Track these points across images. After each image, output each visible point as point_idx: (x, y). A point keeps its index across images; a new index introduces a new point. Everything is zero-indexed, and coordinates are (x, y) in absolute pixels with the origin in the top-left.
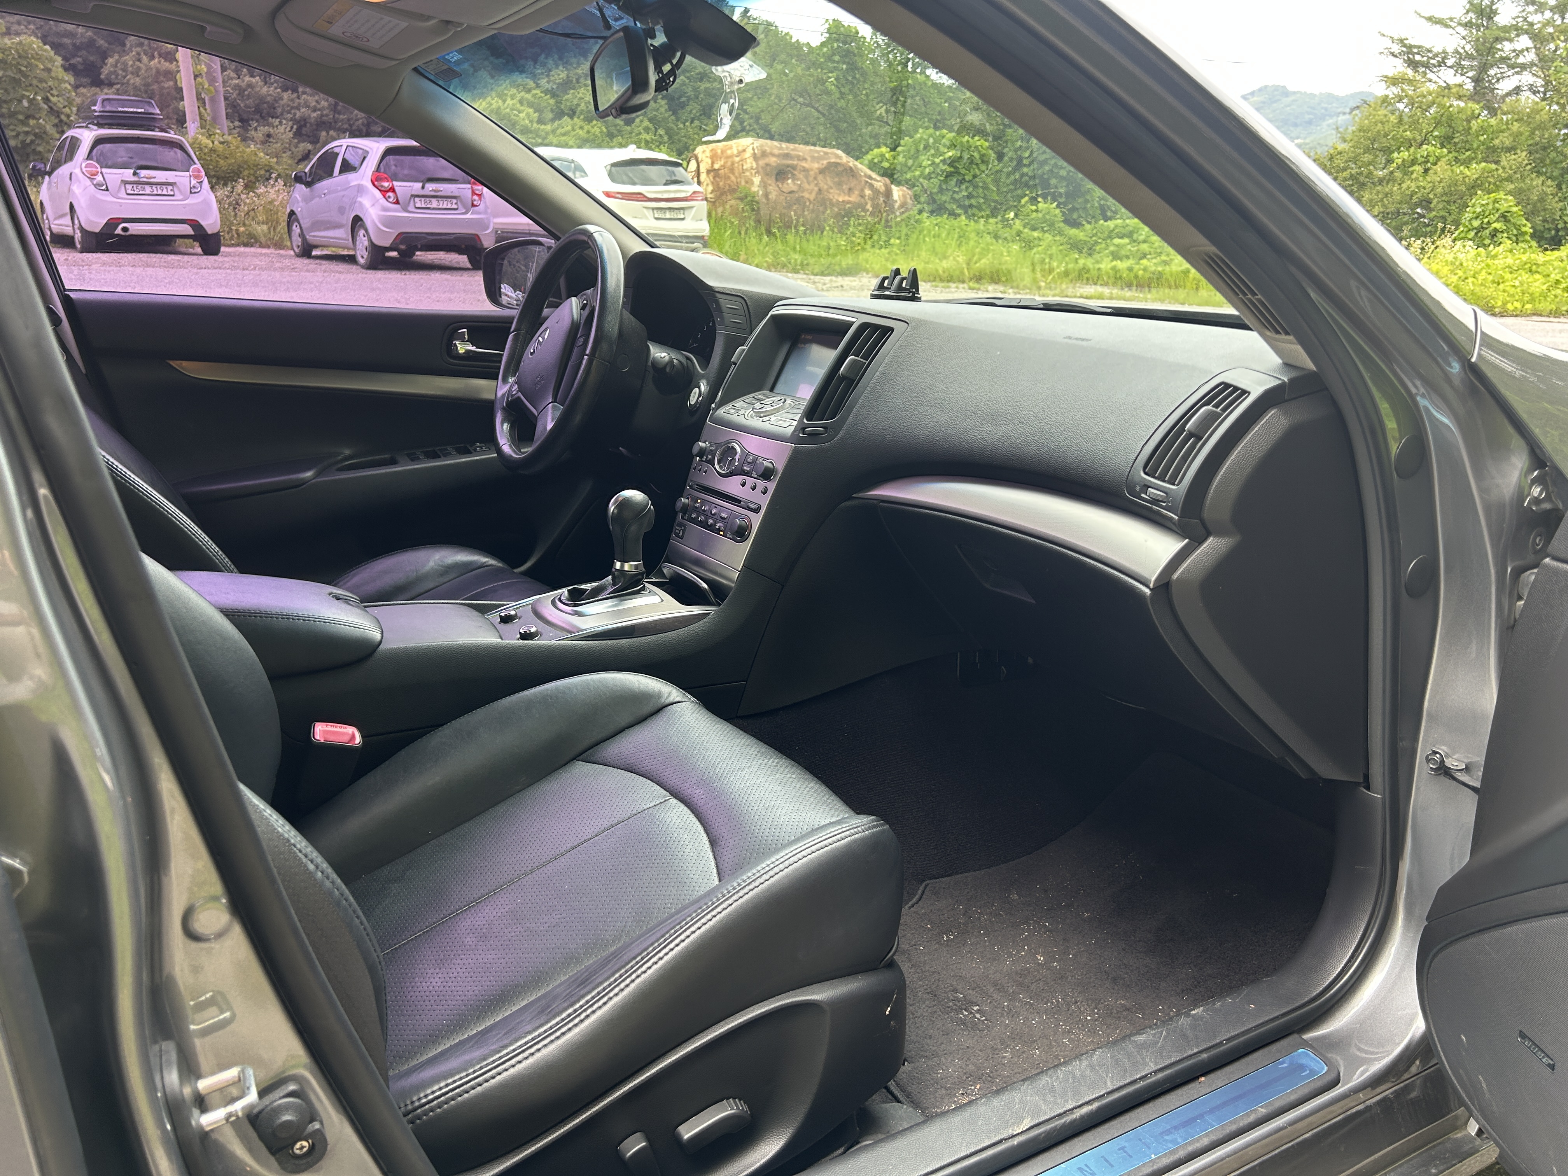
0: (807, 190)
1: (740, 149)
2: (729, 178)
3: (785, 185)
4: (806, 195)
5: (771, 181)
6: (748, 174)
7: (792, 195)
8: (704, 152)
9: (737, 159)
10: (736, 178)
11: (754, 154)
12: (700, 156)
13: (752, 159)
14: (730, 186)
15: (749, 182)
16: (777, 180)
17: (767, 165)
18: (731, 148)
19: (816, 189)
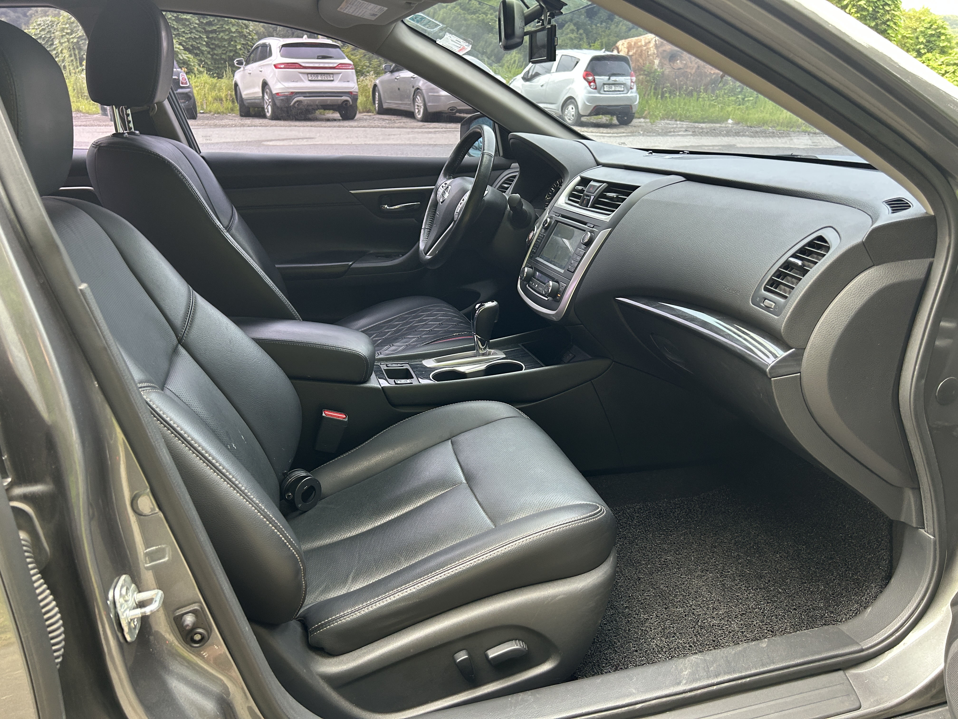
0: (690, 67)
1: (647, 41)
2: (638, 60)
3: (675, 64)
4: (689, 70)
5: (666, 62)
6: (651, 57)
7: (680, 71)
8: (623, 44)
9: (645, 48)
10: (643, 61)
11: (656, 44)
12: (620, 47)
13: (654, 47)
14: (638, 66)
15: (652, 63)
16: (670, 61)
17: (664, 51)
18: (641, 41)
19: (696, 66)
